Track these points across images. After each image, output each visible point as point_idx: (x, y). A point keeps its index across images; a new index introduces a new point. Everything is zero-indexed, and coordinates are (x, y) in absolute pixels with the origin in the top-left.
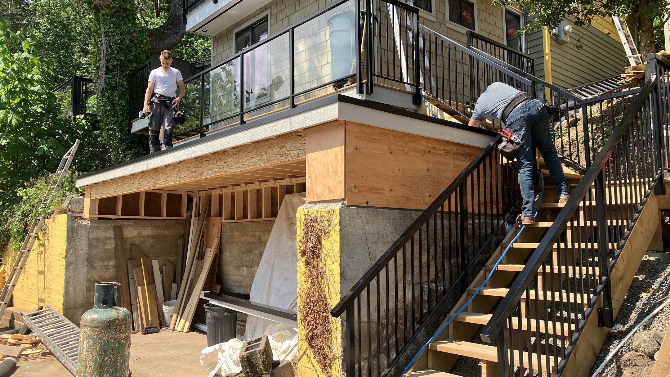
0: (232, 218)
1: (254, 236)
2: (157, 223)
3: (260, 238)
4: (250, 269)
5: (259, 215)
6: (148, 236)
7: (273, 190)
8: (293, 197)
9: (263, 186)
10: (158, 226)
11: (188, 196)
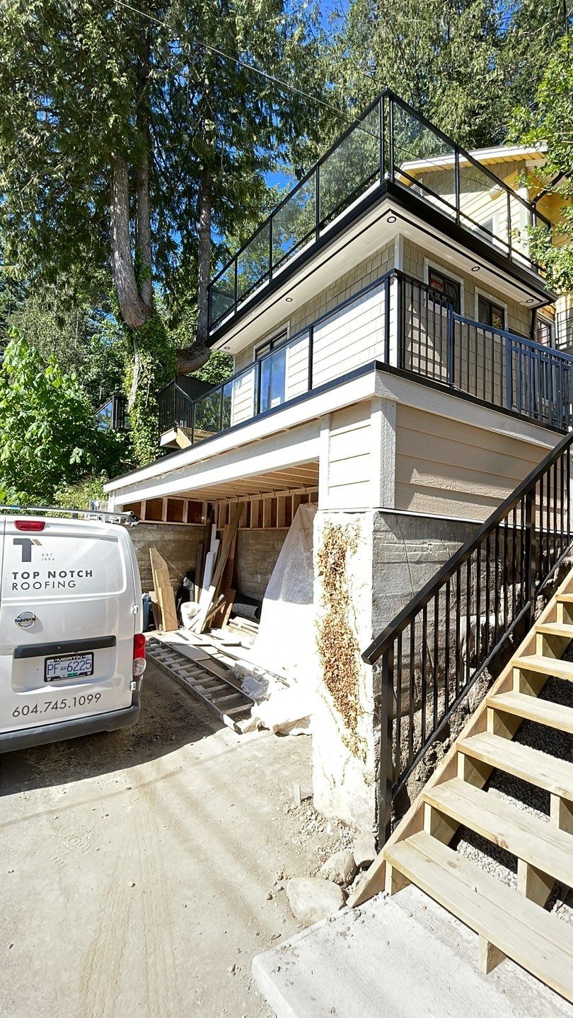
0: (248, 526)
1: (268, 545)
2: (179, 528)
3: (274, 547)
4: (264, 577)
5: (274, 525)
6: (170, 541)
7: (288, 499)
8: (308, 507)
9: (278, 495)
10: (180, 532)
11: (208, 504)
